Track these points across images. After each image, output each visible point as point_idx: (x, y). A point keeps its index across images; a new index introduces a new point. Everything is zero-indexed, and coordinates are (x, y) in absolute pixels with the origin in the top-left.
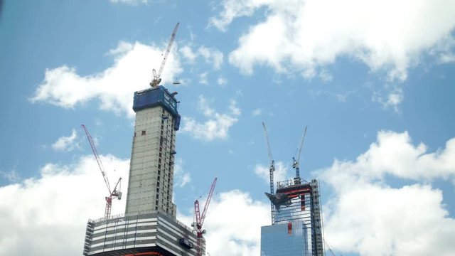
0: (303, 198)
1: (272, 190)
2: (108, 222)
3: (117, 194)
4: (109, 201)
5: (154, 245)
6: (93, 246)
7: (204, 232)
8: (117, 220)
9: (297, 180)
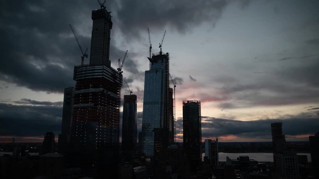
0: (162, 60)
1: (150, 56)
2: (82, 67)
3: (86, 55)
4: (83, 58)
5: (101, 76)
6: (77, 76)
7: (122, 72)
8: (86, 66)
9: (161, 52)
